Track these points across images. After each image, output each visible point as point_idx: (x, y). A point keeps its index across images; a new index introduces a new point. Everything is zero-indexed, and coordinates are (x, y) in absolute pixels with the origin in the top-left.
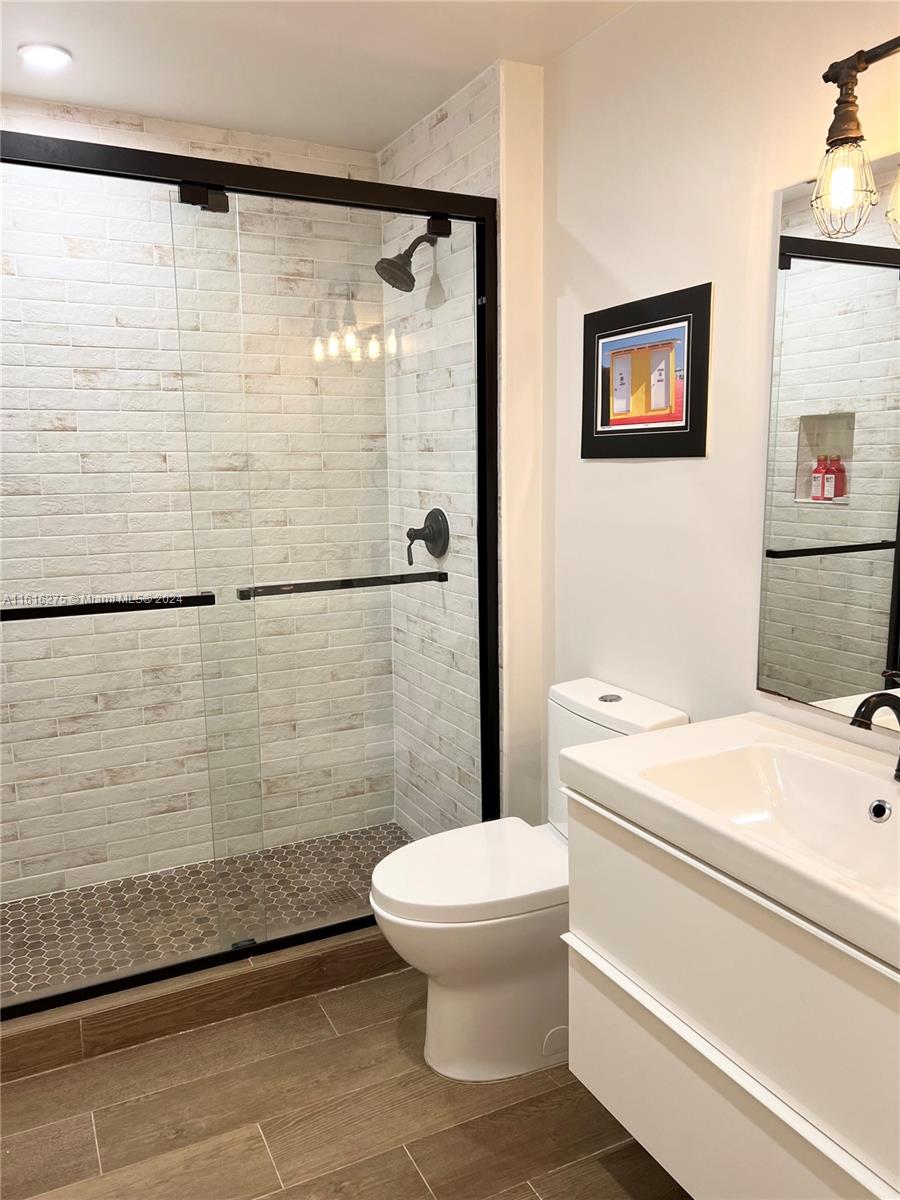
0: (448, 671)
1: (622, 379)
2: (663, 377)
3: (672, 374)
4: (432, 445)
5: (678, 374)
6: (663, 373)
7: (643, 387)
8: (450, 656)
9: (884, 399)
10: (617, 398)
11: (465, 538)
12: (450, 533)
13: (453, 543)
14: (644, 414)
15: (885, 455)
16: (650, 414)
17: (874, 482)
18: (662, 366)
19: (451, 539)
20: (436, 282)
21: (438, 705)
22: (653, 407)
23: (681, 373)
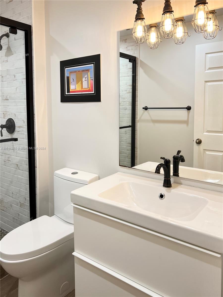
0: (15, 170)
1: (73, 80)
2: (86, 79)
3: (89, 79)
4: (8, 98)
5: (91, 78)
6: (86, 78)
7: (80, 82)
8: (16, 165)
9: (126, 91)
10: (72, 85)
11: (22, 127)
12: (16, 126)
13: (17, 129)
14: (81, 90)
15: (127, 104)
16: (83, 90)
17: (125, 111)
18: (86, 76)
19: (16, 128)
20: (9, 49)
21: (11, 182)
22: (83, 88)
23: (92, 78)
